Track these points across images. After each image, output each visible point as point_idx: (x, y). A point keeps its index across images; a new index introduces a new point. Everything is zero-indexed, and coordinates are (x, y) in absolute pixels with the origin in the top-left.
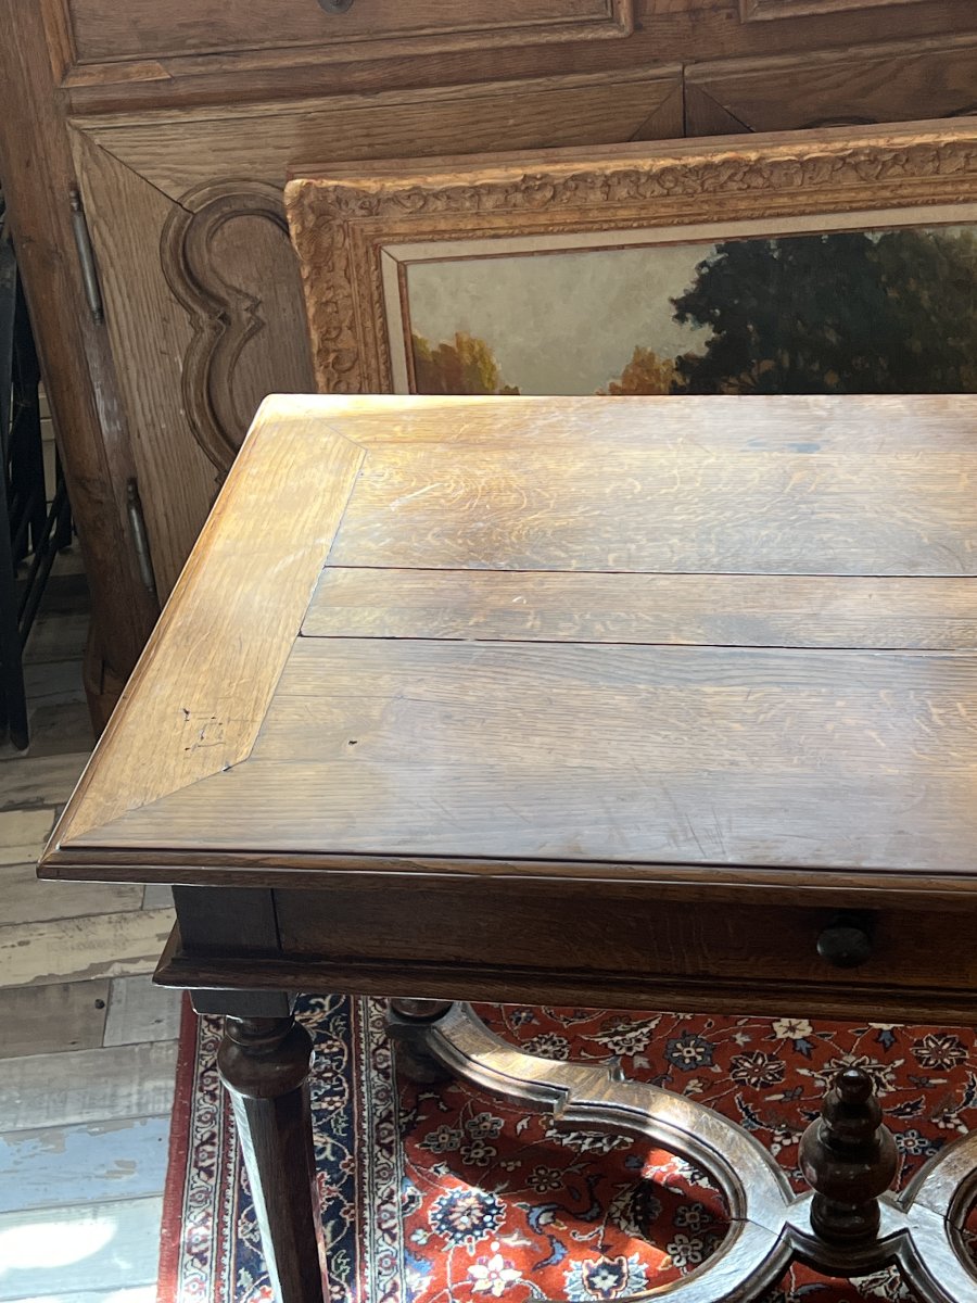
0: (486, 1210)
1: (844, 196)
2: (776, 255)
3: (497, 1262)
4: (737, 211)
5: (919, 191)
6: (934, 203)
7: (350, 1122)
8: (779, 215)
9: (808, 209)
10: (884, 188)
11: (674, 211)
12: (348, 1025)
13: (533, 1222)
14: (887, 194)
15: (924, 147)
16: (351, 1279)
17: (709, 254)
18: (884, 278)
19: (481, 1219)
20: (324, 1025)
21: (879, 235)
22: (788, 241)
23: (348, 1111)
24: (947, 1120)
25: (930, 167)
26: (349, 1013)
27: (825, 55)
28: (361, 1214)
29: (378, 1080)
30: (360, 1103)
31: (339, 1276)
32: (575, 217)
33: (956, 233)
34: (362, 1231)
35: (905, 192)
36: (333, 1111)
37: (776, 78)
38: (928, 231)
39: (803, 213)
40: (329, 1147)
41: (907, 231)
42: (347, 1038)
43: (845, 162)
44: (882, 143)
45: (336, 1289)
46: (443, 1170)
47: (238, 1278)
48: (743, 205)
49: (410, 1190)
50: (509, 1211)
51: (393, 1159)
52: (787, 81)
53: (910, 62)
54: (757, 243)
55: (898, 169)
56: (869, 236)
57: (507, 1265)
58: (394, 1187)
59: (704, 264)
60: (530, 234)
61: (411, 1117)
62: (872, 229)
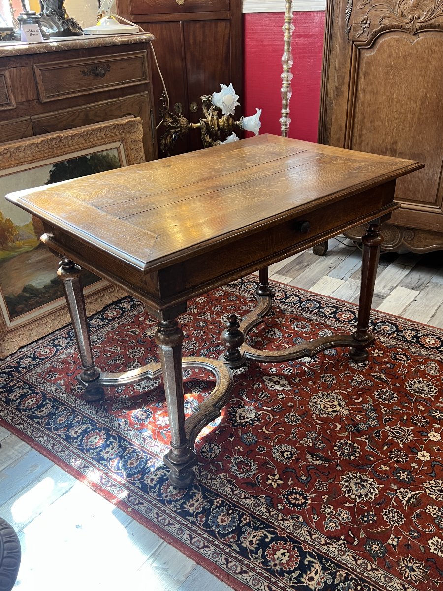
0: (146, 411)
1: (81, 146)
2: (67, 166)
3: (161, 418)
4: (57, 153)
5: (97, 142)
6: (101, 145)
7: (88, 418)
8: (68, 153)
9: (74, 151)
10: (89, 142)
11: (42, 156)
12: (60, 402)
13: (159, 407)
14: (90, 144)
15: (98, 128)
16: (131, 444)
17: (51, 168)
18: (93, 168)
19: (147, 414)
20: (53, 406)
21: (89, 156)
22: (70, 161)
23: (84, 417)
24: (214, 342)
25: (99, 135)
26: (56, 400)
27: (62, 111)
28: (117, 432)
29: (85, 407)
30: (86, 414)
31: (127, 446)
32: (17, 161)
33: (105, 153)
34: (121, 435)
35: (94, 143)
36: (81, 420)
37: (54, 118)
38: (99, 153)
39: (73, 152)
40: (89, 426)
41: (95, 153)
42: (63, 405)
43: (81, 135)
44: (90, 128)
45: (130, 448)
46: (126, 412)
47: (102, 464)
48: (58, 151)
49: (123, 420)
50: (150, 408)
51: (110, 417)
52: (55, 119)
53: (81, 112)
54: (62, 162)
55: (92, 136)
56: (87, 157)
57: (164, 417)
58: (117, 422)
59: (51, 171)
60: (6, 168)
61: (103, 408)
62: (88, 155)
